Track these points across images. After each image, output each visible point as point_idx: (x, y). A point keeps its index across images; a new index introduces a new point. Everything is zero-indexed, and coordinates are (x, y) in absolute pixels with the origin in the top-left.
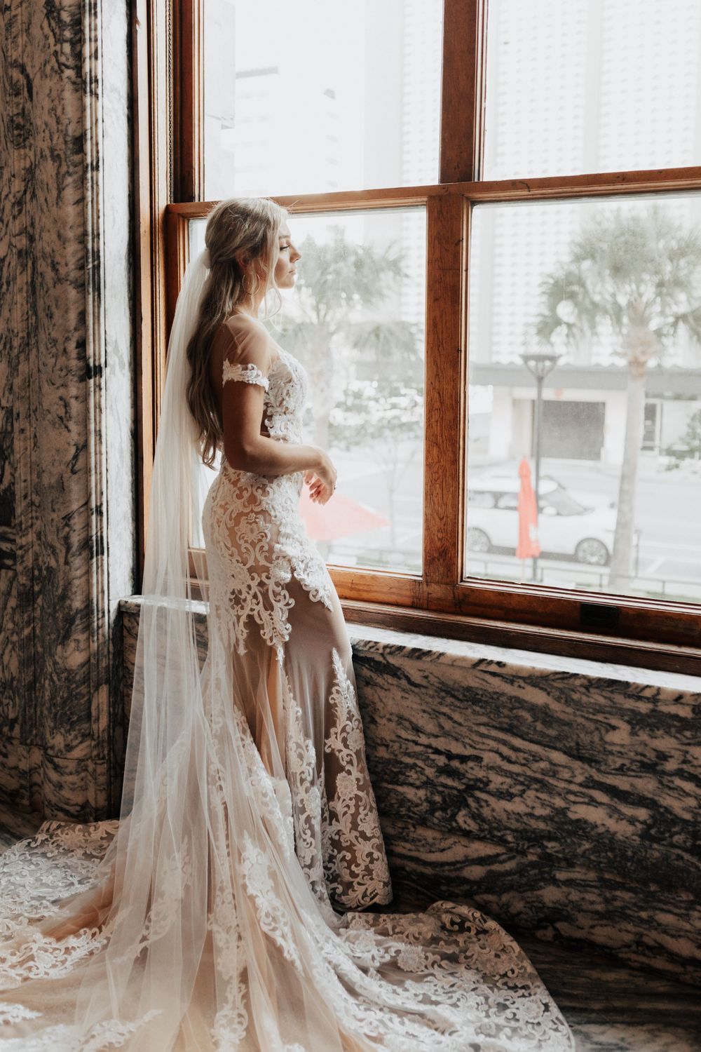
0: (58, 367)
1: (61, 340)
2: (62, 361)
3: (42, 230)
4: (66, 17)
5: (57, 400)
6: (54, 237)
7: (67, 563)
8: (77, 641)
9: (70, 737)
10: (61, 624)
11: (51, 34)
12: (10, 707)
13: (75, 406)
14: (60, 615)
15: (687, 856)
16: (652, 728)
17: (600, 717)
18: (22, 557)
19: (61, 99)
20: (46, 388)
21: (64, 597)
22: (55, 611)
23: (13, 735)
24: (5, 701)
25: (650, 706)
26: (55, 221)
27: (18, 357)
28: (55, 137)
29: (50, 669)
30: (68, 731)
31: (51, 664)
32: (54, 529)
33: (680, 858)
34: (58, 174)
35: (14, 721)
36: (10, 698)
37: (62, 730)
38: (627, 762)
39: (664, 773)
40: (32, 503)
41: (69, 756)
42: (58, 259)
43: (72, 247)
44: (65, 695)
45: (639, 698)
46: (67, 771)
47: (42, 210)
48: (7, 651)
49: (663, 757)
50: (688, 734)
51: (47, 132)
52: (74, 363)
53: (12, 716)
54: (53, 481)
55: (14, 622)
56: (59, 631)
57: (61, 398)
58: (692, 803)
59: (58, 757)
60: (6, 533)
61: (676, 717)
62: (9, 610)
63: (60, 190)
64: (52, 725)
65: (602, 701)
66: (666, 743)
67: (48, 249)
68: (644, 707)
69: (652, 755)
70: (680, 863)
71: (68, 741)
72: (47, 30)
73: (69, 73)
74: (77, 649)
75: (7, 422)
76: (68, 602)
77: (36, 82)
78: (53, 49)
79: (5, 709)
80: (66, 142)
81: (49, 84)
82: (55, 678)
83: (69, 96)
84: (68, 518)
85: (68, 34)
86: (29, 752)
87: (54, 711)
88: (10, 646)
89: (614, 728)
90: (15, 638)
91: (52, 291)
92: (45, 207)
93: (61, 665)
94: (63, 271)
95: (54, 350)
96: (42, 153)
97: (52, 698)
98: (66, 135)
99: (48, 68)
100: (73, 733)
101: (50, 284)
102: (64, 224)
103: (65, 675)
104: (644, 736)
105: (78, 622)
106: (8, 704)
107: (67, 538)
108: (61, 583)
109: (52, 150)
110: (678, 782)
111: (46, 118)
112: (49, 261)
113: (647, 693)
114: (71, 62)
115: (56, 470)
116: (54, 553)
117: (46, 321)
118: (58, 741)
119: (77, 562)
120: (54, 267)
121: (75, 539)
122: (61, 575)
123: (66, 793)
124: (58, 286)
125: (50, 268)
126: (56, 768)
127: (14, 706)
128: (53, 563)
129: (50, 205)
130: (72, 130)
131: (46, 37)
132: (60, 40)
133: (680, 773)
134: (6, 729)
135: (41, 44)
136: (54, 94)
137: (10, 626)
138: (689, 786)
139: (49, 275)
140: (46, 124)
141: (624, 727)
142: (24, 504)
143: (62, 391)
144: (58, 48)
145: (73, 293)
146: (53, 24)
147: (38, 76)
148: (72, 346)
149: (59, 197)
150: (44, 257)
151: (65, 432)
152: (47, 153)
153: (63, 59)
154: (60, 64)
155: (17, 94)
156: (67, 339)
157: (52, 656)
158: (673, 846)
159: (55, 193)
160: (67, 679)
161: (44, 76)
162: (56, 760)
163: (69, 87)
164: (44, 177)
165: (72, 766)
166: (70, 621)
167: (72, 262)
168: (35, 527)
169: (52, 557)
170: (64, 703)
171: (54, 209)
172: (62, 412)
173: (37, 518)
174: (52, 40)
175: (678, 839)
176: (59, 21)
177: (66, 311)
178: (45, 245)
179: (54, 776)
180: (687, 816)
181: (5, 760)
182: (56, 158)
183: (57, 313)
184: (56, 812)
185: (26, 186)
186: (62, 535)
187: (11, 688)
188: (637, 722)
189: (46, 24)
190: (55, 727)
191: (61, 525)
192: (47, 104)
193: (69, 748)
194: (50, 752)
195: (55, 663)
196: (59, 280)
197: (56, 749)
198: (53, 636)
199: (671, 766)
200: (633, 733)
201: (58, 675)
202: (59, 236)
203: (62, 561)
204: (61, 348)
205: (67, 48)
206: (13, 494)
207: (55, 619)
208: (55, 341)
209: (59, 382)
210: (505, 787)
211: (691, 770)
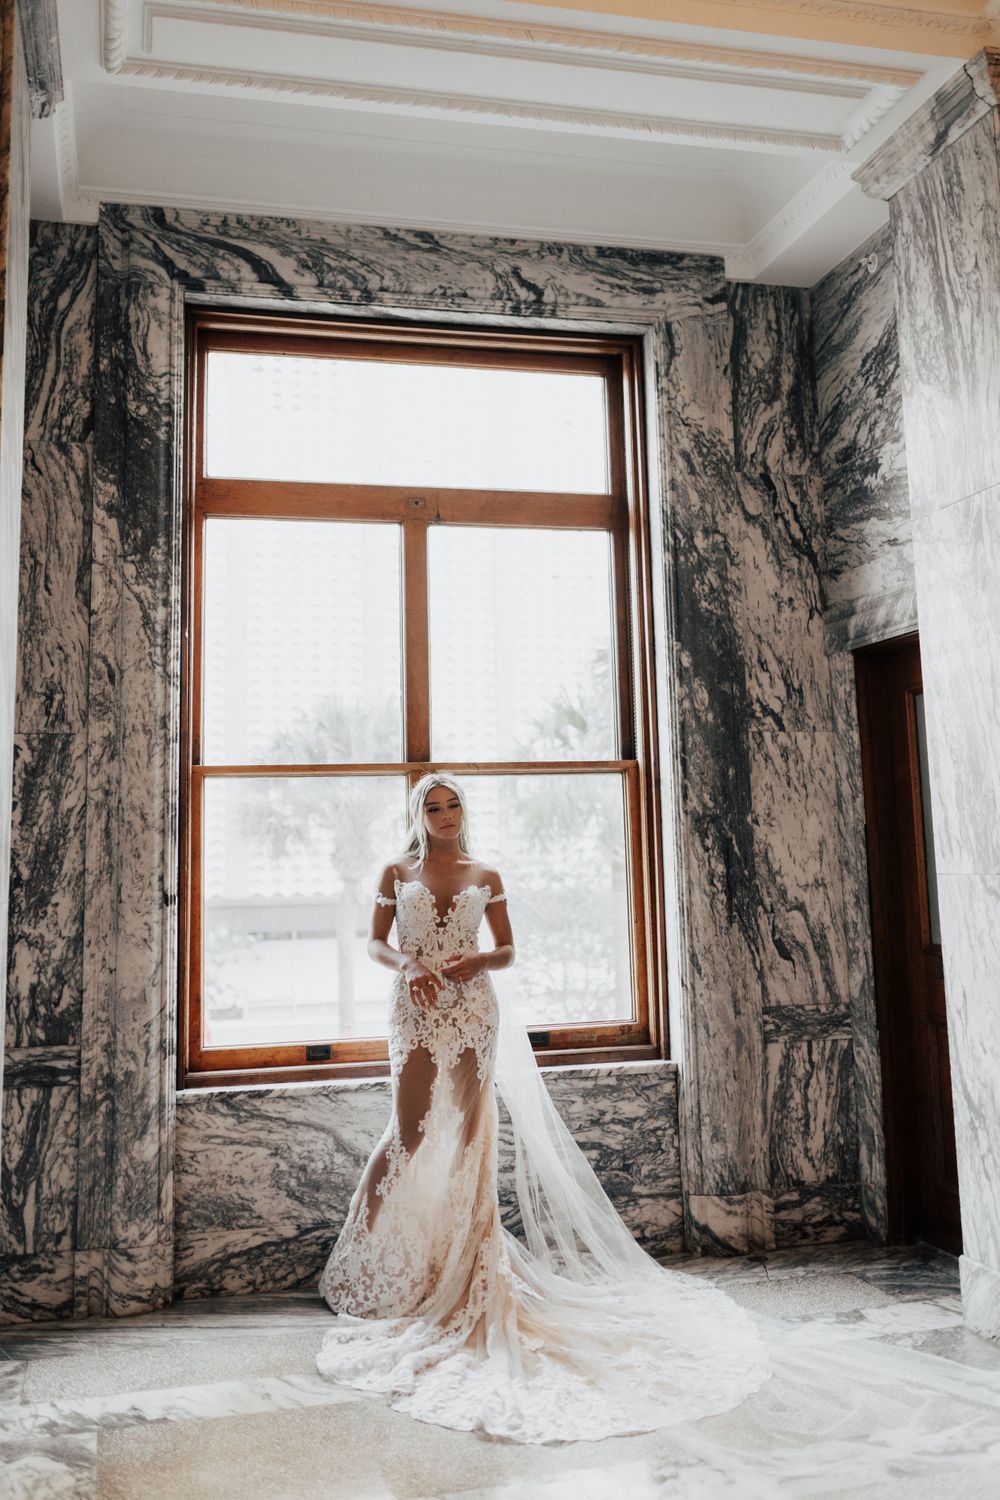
0: (144, 897)
1: (147, 875)
2: (147, 892)
3: (131, 787)
4: (158, 628)
5: (142, 925)
6: (144, 793)
7: (146, 1065)
8: (152, 1134)
9: (144, 1226)
10: (139, 1121)
11: (147, 640)
12: (57, 1221)
13: (156, 930)
14: (138, 1113)
15: (621, 1173)
16: (595, 1096)
17: (565, 1097)
18: (88, 1069)
19: (153, 688)
20: (129, 915)
21: (142, 1096)
22: (133, 1110)
23: (60, 1248)
24: (51, 1217)
25: (593, 1082)
26: (145, 781)
27: (91, 892)
28: (147, 717)
29: (124, 1166)
30: (143, 1220)
31: (127, 1159)
32: (135, 1036)
33: (617, 1176)
34: (149, 744)
35: (63, 1233)
36: (58, 1212)
37: (137, 1220)
38: (582, 1123)
39: (604, 1123)
40: (98, 1019)
41: (143, 1243)
42: (146, 810)
43: (158, 802)
44: (142, 1186)
45: (587, 1078)
46: (142, 1258)
47: (132, 772)
48: (56, 1166)
49: (603, 1113)
50: (615, 1095)
51: (140, 712)
52: (157, 895)
53: (58, 1229)
54: (135, 995)
55: (67, 1136)
56: (136, 1128)
57: (146, 924)
58: (621, 1137)
59: (131, 1247)
60: (64, 1051)
61: (608, 1086)
62: (61, 1123)
63: (150, 756)
64: (126, 1218)
65: (565, 1086)
66: (604, 1104)
67: (137, 803)
68: (589, 1084)
69: (596, 1114)
70: (617, 1180)
71: (142, 1230)
72: (143, 636)
73: (159, 669)
74: (152, 1142)
75: (68, 950)
76: (146, 1100)
77: (129, 674)
78: (147, 650)
79: (51, 1225)
80: (155, 720)
81: (143, 676)
82: (131, 1173)
83: (159, 686)
84: (148, 1025)
85: (159, 641)
86: (88, 1256)
87: (128, 1203)
88: (60, 1160)
89: (573, 1102)
90: (68, 1150)
91: (140, 836)
92: (135, 770)
93: (138, 1159)
94: (150, 820)
95: (141, 884)
96: (133, 727)
97: (127, 1192)
98: (155, 715)
99: (143, 664)
100: (147, 1221)
101: (139, 830)
102: (152, 784)
103: (140, 1168)
104: (591, 1102)
105: (153, 1117)
106: (53, 1220)
107: (147, 1043)
108: (141, 1084)
109: (144, 726)
110: (613, 1127)
111: (139, 700)
112: (138, 812)
113: (592, 1074)
114: (160, 661)
115: (138, 986)
116: (134, 1057)
117: (133, 861)
118: (133, 1231)
119: (154, 1063)
120: (143, 817)
121: (154, 1043)
122: (141, 1076)
123: (140, 1280)
124: (146, 832)
125: (139, 818)
126: (130, 1258)
127: (62, 1218)
128: (132, 1067)
129: (141, 768)
130: (160, 712)
131: (142, 641)
132: (153, 645)
133: (613, 1121)
134: (50, 1246)
135: (137, 646)
136: (148, 684)
137: (62, 1140)
138: (618, 1128)
139: (138, 823)
140: (139, 706)
141: (579, 1100)
142: (91, 1021)
143: (146, 918)
144: (152, 650)
145: (157, 838)
146: (149, 632)
147: (132, 669)
148: (155, 880)
149: (149, 762)
150: (133, 808)
151: (148, 952)
152: (140, 728)
153: (155, 659)
154: (153, 662)
155: (99, 679)
156: (152, 874)
157: (127, 1152)
158: (613, 1169)
159: (146, 759)
160: (144, 1171)
161: (138, 669)
162: (130, 1251)
163: (159, 679)
164: (136, 746)
165: (145, 1252)
166: (147, 1117)
167: (157, 812)
168: (99, 1041)
169: (132, 1062)
170: (140, 1194)
171: (145, 772)
172: (146, 935)
173: (103, 1032)
174: (147, 644)
175: (615, 1164)
176: (154, 631)
177: (152, 852)
178: (134, 799)
179: (126, 1267)
180: (619, 1148)
181: (49, 1276)
182: (147, 731)
183: (144, 854)
184: (128, 1302)
185: (104, 751)
186: (142, 1041)
187: (60, 1201)
188: (587, 1094)
189: (142, 631)
190: (130, 1220)
191: (142, 1033)
192: (141, 691)
193: (143, 1236)
194: (122, 1246)
195: (132, 1159)
196: (146, 827)
197: (129, 1241)
198: (130, 1134)
199: (607, 1118)
200: (585, 1103)
201: (134, 1169)
202: (148, 792)
203: (142, 1063)
204: (146, 882)
205: (158, 650)
206: (80, 1012)
207: (133, 1117)
208: (142, 877)
209: (144, 910)
210: (508, 1163)
211: (619, 1117)
